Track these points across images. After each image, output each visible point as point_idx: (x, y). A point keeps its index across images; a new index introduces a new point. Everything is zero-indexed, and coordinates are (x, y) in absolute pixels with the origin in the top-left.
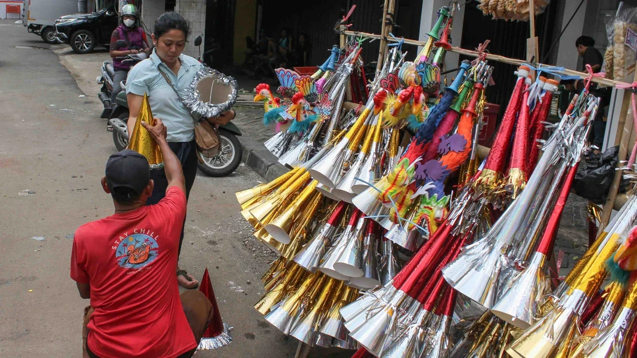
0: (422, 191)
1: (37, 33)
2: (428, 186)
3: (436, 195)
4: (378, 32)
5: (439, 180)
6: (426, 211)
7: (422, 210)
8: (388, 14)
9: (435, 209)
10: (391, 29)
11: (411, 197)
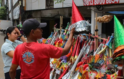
0: (62, 62)
1: (2, 32)
2: (63, 61)
3: (64, 62)
4: (59, 28)
5: (65, 59)
6: (63, 66)
7: (62, 66)
8: (61, 24)
9: (64, 66)
10: (62, 28)
11: (60, 63)
